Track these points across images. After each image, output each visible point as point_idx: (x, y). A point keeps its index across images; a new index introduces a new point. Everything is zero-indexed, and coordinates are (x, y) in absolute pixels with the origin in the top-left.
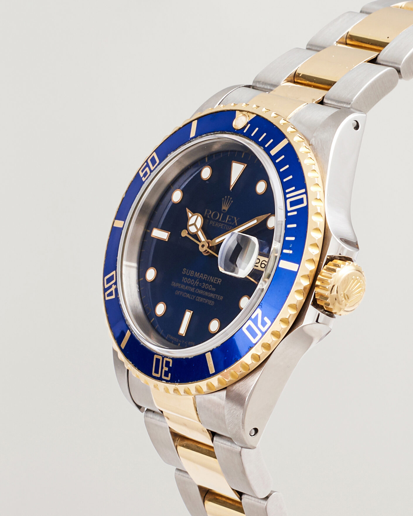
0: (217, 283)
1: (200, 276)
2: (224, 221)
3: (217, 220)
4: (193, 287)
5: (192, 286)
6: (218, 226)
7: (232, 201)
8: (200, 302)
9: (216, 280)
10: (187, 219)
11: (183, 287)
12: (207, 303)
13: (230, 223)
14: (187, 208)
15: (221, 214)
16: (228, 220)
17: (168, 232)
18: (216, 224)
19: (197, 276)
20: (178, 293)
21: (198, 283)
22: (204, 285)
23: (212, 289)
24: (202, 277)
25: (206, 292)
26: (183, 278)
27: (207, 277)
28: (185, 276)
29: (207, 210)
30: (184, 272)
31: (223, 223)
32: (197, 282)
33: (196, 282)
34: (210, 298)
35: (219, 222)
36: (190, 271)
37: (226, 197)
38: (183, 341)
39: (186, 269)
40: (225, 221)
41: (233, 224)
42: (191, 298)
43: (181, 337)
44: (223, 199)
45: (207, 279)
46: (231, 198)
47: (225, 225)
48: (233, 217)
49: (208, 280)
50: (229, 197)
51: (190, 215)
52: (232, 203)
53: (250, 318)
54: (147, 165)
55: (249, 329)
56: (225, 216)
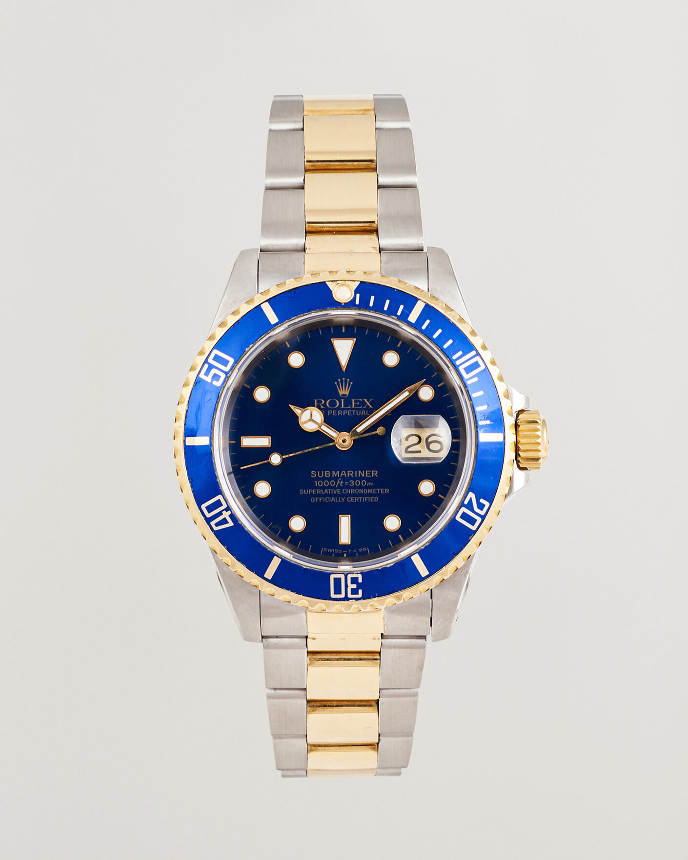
0: (373, 476)
1: (342, 474)
2: (350, 407)
3: (338, 407)
4: (337, 488)
5: (334, 488)
6: (343, 413)
7: (352, 383)
8: (355, 502)
9: (369, 474)
10: (296, 418)
11: (321, 492)
12: (367, 501)
13: (361, 407)
14: (290, 405)
15: (341, 401)
16: (355, 405)
17: (268, 437)
18: (339, 413)
19: (337, 475)
20: (314, 500)
21: (342, 482)
22: (353, 483)
23: (367, 484)
24: (345, 474)
25: (360, 490)
26: (316, 482)
27: (353, 473)
28: (317, 479)
29: (316, 401)
30: (314, 475)
31: (349, 409)
32: (340, 481)
33: (338, 482)
34: (370, 495)
35: (343, 409)
36: (323, 472)
37: (339, 380)
38: (350, 550)
39: (315, 472)
40: (352, 406)
41: (365, 407)
42: (340, 501)
43: (345, 547)
44: (336, 383)
45: (354, 475)
46: (348, 380)
47: (354, 411)
48: (361, 400)
49: (356, 476)
50: (344, 379)
51: (298, 411)
52: (352, 385)
53: (462, 505)
54: (211, 367)
55: (464, 516)
56: (348, 401)
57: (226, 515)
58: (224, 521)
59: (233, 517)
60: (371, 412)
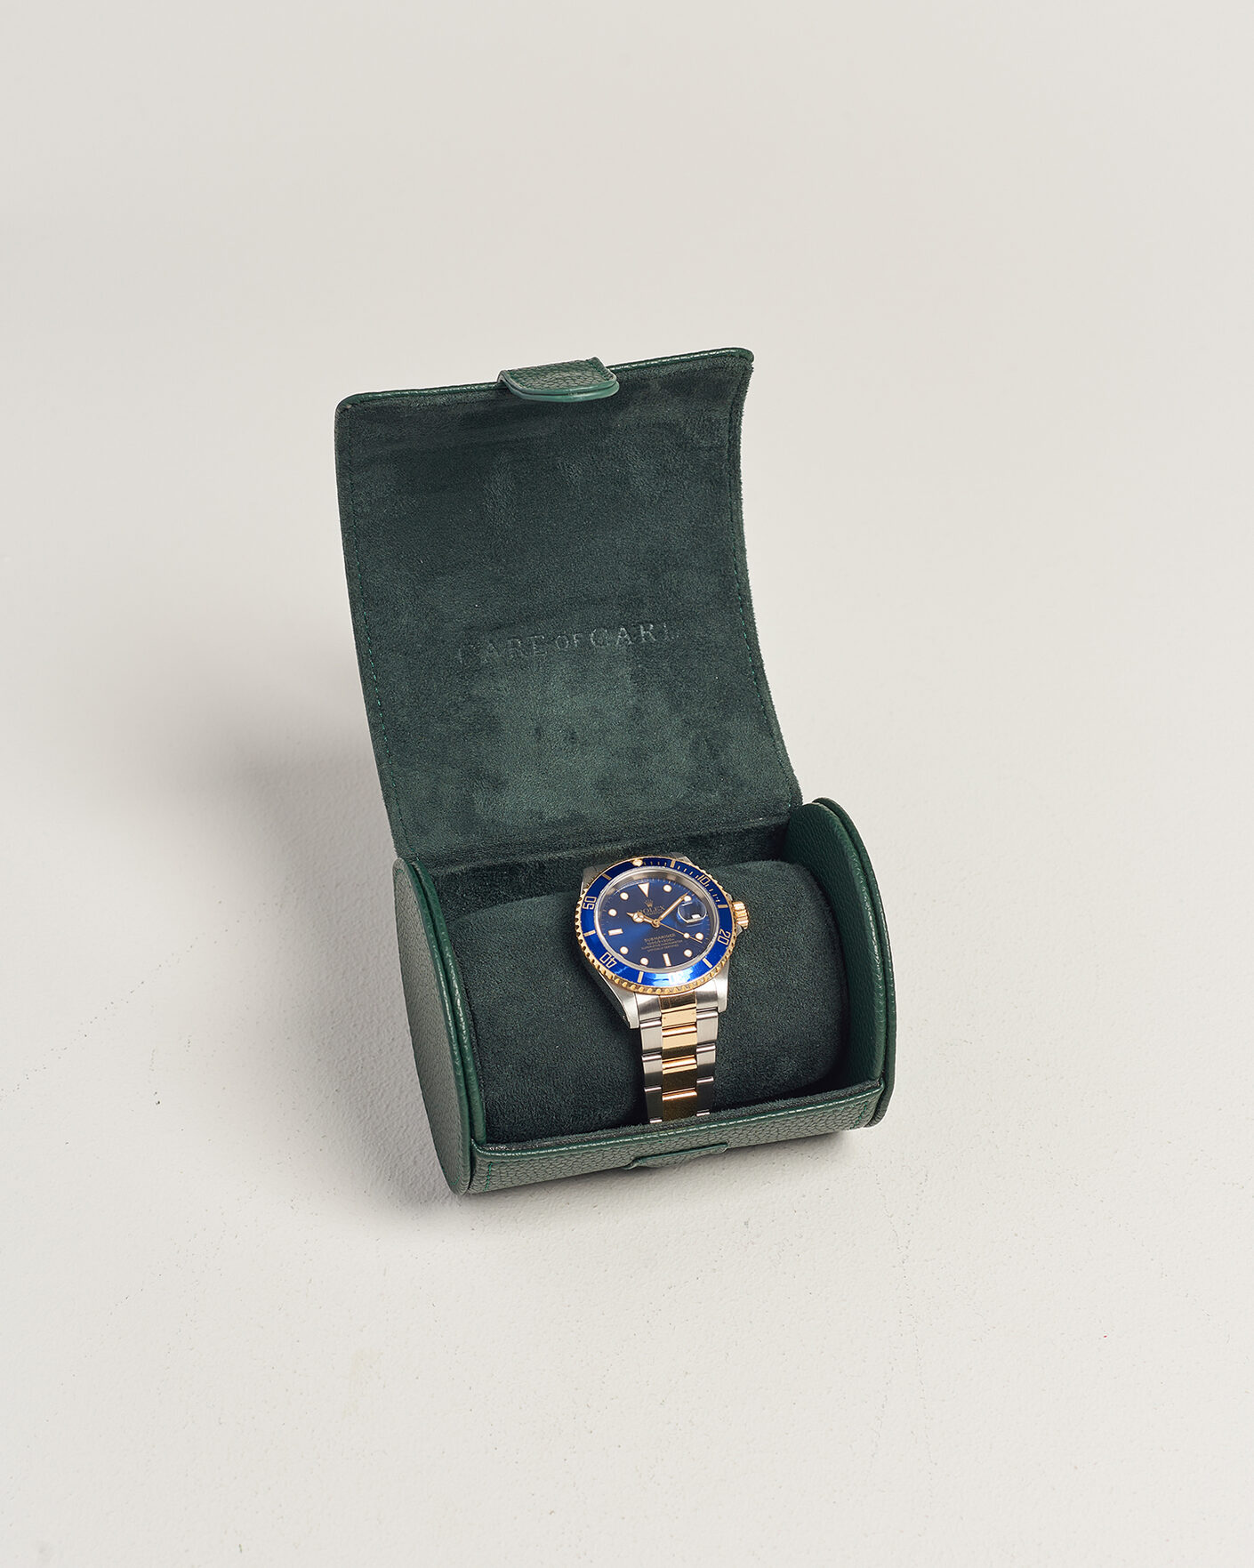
2: (655, 910)
10: (632, 918)
14: (627, 914)
17: (621, 929)
29: (638, 910)
35: (652, 911)
51: (631, 915)
52: (653, 901)
53: (719, 935)
54: (587, 903)
55: (721, 939)
56: (653, 909)
57: (612, 960)
58: (612, 963)
59: (615, 960)
60: (664, 911)
